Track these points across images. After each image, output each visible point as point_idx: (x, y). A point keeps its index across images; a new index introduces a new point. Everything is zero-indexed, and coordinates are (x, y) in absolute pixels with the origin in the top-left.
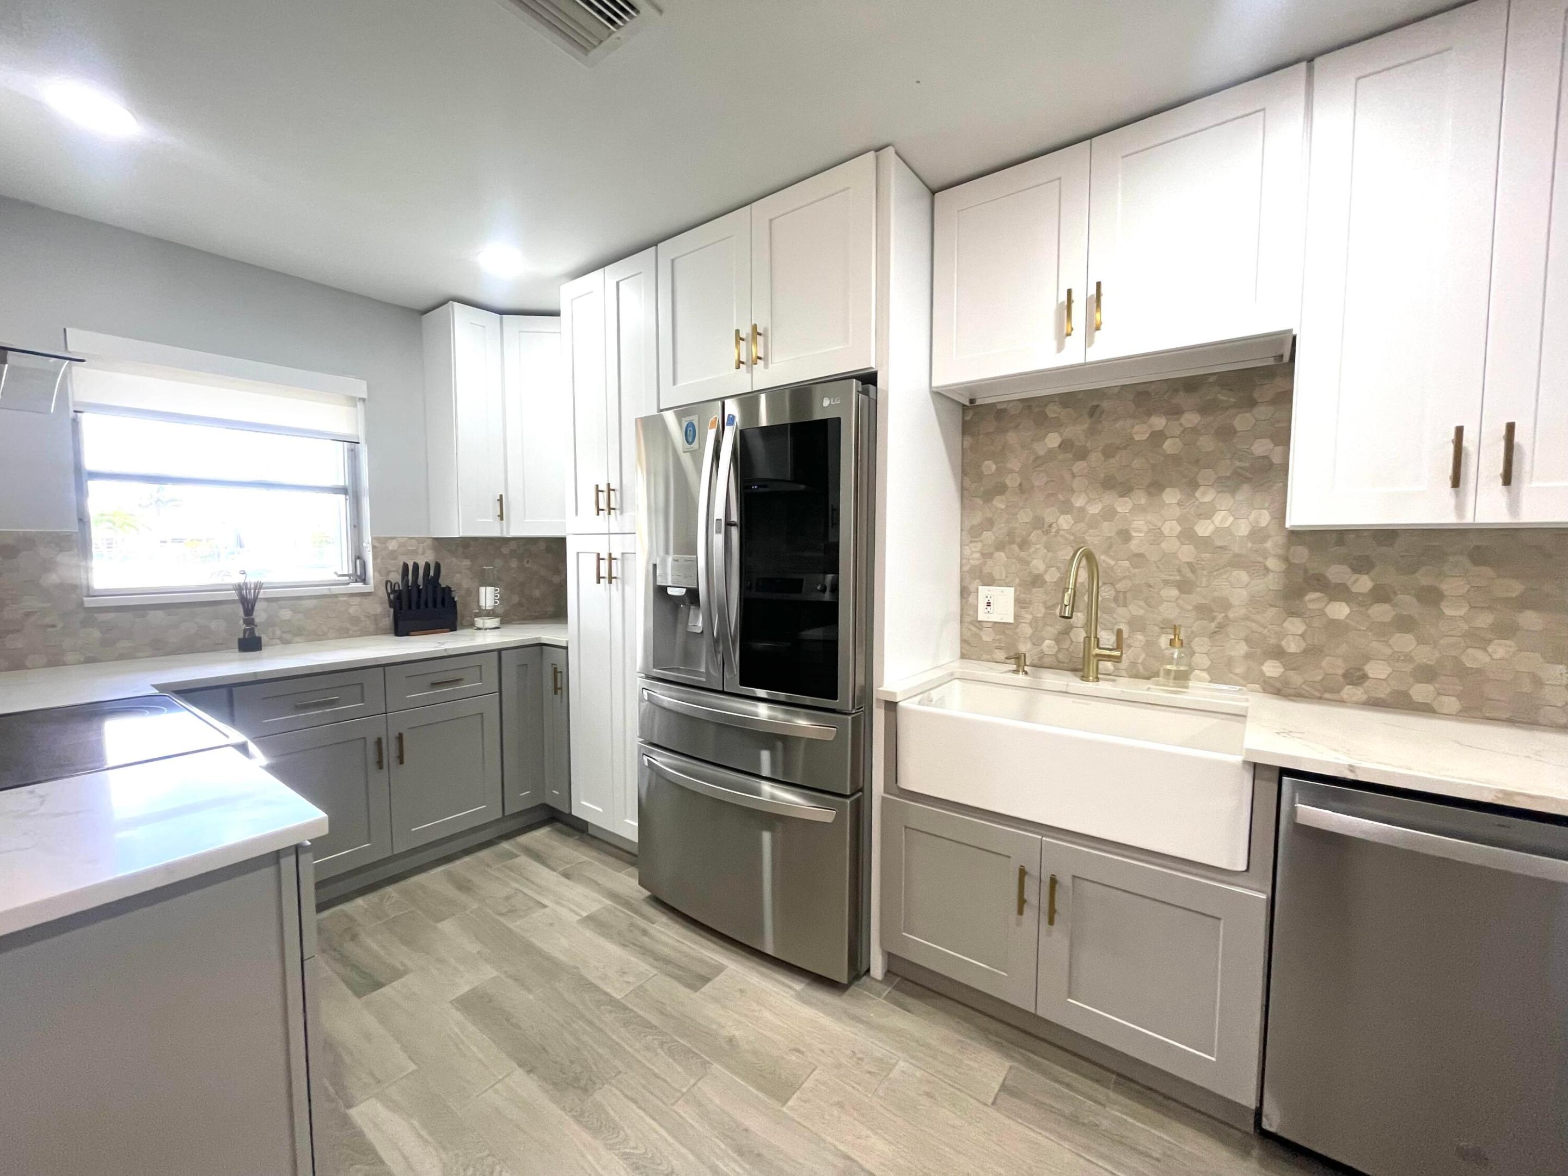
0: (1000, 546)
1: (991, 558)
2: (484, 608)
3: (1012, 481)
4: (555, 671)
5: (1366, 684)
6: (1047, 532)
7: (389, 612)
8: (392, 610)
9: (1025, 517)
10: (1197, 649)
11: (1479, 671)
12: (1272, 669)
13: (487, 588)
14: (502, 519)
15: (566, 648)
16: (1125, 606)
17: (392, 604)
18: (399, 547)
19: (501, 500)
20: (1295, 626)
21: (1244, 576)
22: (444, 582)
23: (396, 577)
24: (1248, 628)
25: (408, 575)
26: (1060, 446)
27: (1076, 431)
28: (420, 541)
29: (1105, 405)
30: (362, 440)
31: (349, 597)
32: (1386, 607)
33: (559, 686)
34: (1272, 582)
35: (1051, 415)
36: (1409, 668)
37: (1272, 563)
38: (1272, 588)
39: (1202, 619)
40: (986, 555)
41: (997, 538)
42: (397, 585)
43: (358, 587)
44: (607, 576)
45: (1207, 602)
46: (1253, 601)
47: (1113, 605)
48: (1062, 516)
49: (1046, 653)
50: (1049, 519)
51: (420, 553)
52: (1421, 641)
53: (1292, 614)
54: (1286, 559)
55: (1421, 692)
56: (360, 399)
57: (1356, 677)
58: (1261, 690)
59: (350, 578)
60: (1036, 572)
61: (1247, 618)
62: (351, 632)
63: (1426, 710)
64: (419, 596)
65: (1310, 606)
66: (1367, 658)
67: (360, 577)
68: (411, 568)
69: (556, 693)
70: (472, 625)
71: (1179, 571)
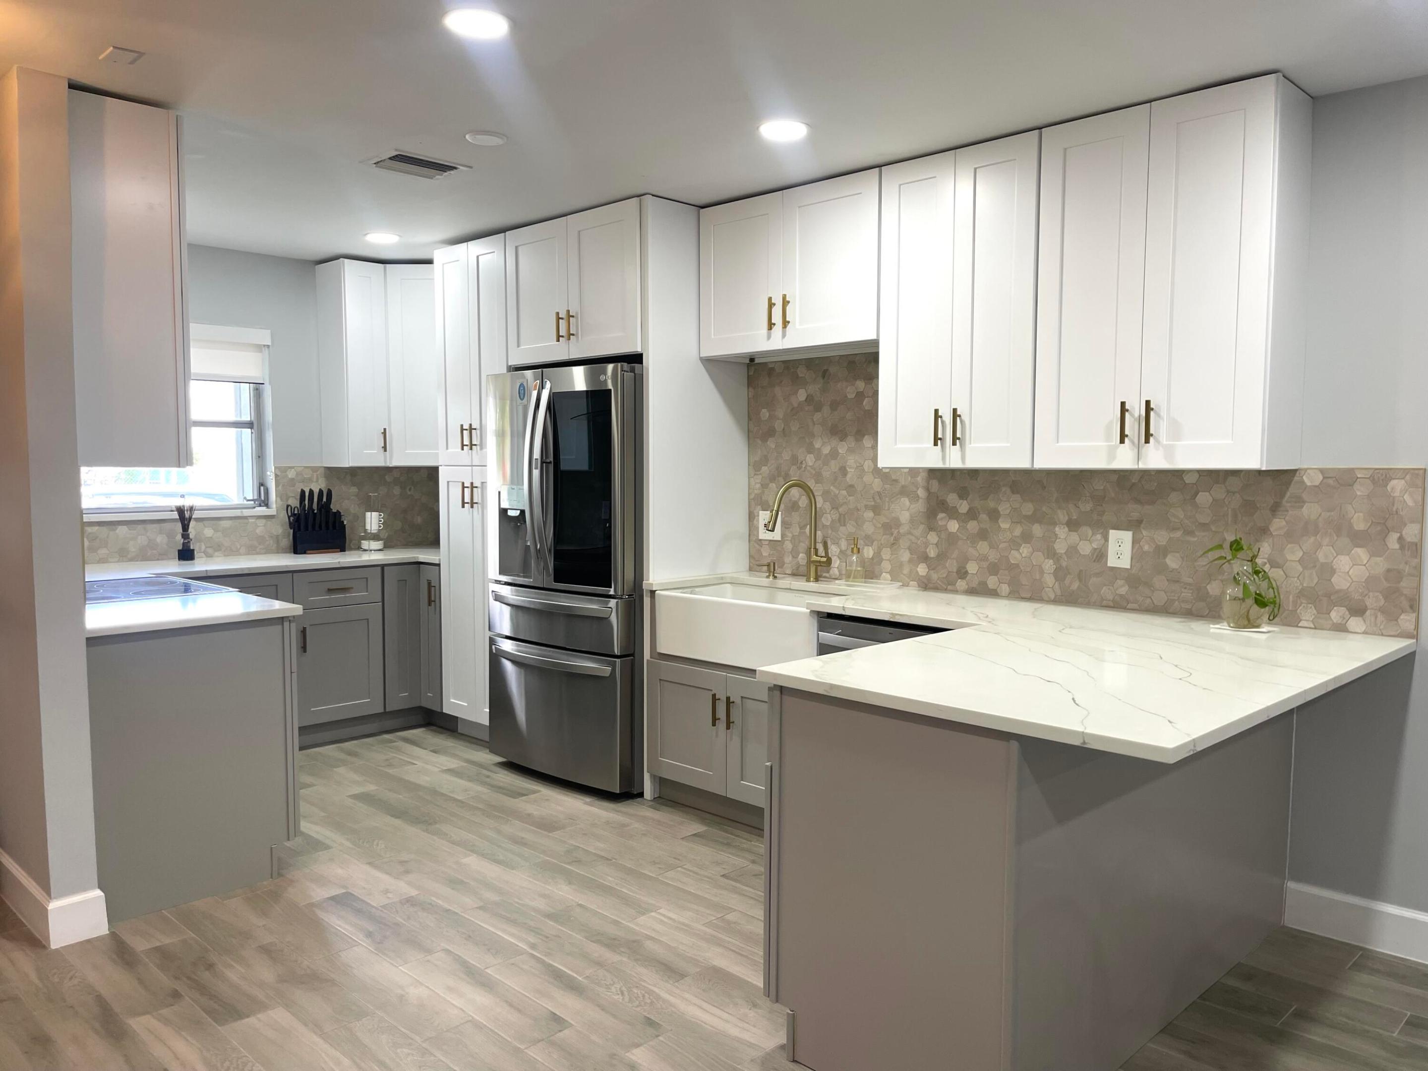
0: (773, 479)
1: (767, 488)
2: (369, 532)
3: (779, 425)
4: (429, 583)
5: (968, 578)
6: (799, 468)
7: (289, 534)
8: (292, 531)
9: (786, 456)
10: (884, 557)
11: (1017, 566)
12: (922, 570)
13: (373, 513)
14: (385, 450)
15: (439, 565)
16: (845, 525)
17: (291, 525)
18: (297, 474)
19: (384, 433)
20: (933, 537)
21: (905, 501)
22: (334, 507)
23: (295, 503)
24: (911, 540)
25: (305, 500)
26: (806, 400)
27: (814, 388)
28: (314, 469)
29: (832, 370)
30: (267, 382)
31: (257, 519)
32: (975, 522)
33: (433, 599)
34: (920, 506)
35: (801, 375)
36: (985, 564)
37: (921, 493)
38: (921, 510)
39: (886, 535)
40: (764, 486)
41: (770, 471)
42: (296, 509)
43: (262, 511)
44: (469, 501)
45: (888, 521)
46: (912, 521)
47: (838, 524)
48: (808, 455)
49: (801, 564)
50: (801, 458)
51: (315, 480)
52: (991, 547)
53: (931, 529)
54: (927, 489)
55: (992, 582)
56: (264, 346)
57: (962, 573)
58: (917, 586)
59: (255, 503)
60: (793, 499)
61: (910, 533)
62: (258, 550)
63: (993, 594)
64: (314, 519)
65: (940, 523)
66: (967, 560)
67: (264, 502)
68: (307, 494)
69: (430, 605)
70: (359, 548)
71: (873, 498)
